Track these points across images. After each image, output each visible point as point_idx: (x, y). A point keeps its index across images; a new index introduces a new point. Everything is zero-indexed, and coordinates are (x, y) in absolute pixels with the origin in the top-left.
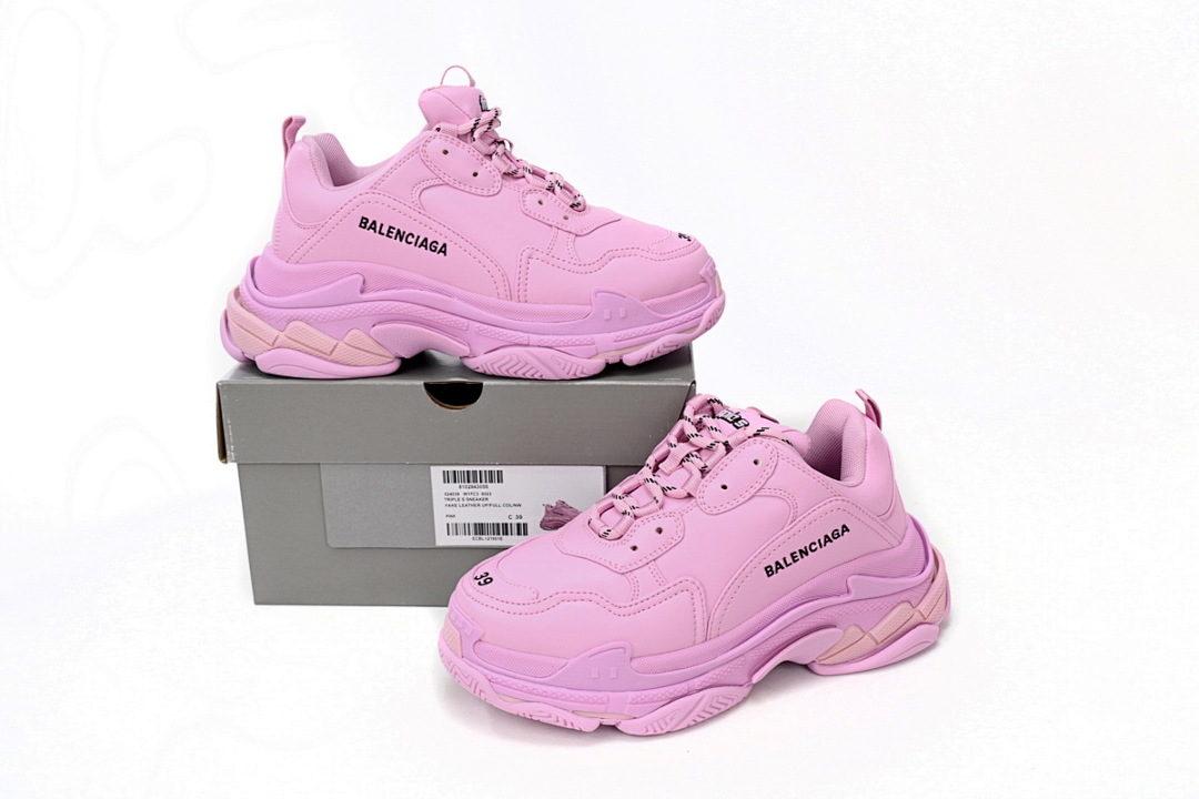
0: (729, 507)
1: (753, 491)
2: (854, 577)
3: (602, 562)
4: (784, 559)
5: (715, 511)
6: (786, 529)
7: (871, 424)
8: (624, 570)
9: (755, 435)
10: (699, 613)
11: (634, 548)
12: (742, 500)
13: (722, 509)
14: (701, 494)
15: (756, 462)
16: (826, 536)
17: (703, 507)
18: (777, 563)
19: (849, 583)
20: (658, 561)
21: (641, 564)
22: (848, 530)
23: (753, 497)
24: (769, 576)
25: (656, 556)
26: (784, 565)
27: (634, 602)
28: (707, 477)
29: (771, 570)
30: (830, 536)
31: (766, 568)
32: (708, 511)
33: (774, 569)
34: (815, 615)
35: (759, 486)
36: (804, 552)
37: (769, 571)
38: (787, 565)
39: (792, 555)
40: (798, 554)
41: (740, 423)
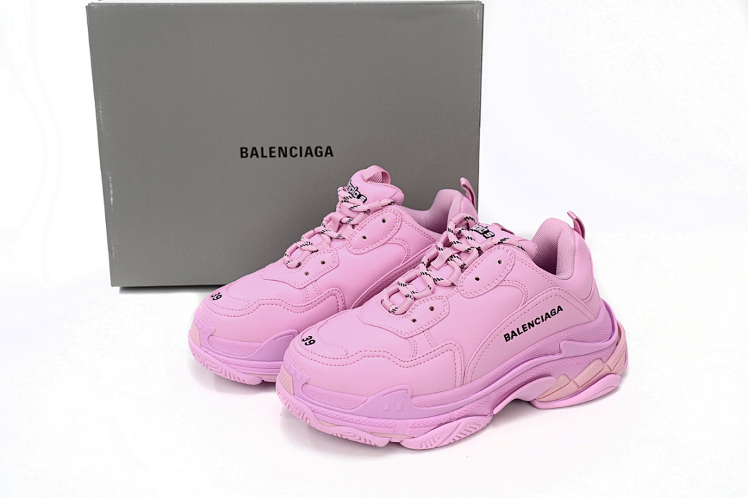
0: (480, 293)
1: (497, 282)
2: (564, 342)
3: (391, 330)
4: (518, 329)
5: (471, 296)
6: (519, 309)
7: (578, 236)
8: (407, 336)
9: (499, 243)
10: (458, 365)
11: (414, 321)
12: (489, 288)
13: (476, 294)
14: (461, 284)
15: (499, 262)
16: (547, 314)
17: (462, 292)
18: (513, 332)
19: (561, 346)
20: (430, 330)
21: (419, 332)
22: (562, 310)
23: (497, 286)
24: (507, 341)
25: (429, 326)
26: (517, 333)
27: (414, 358)
28: (465, 272)
29: (509, 337)
30: (549, 314)
31: (505, 336)
32: (466, 295)
33: (510, 336)
34: (537, 368)
35: (501, 279)
36: (531, 325)
37: (507, 338)
38: (519, 334)
39: (523, 326)
40: (527, 326)
41: (488, 235)
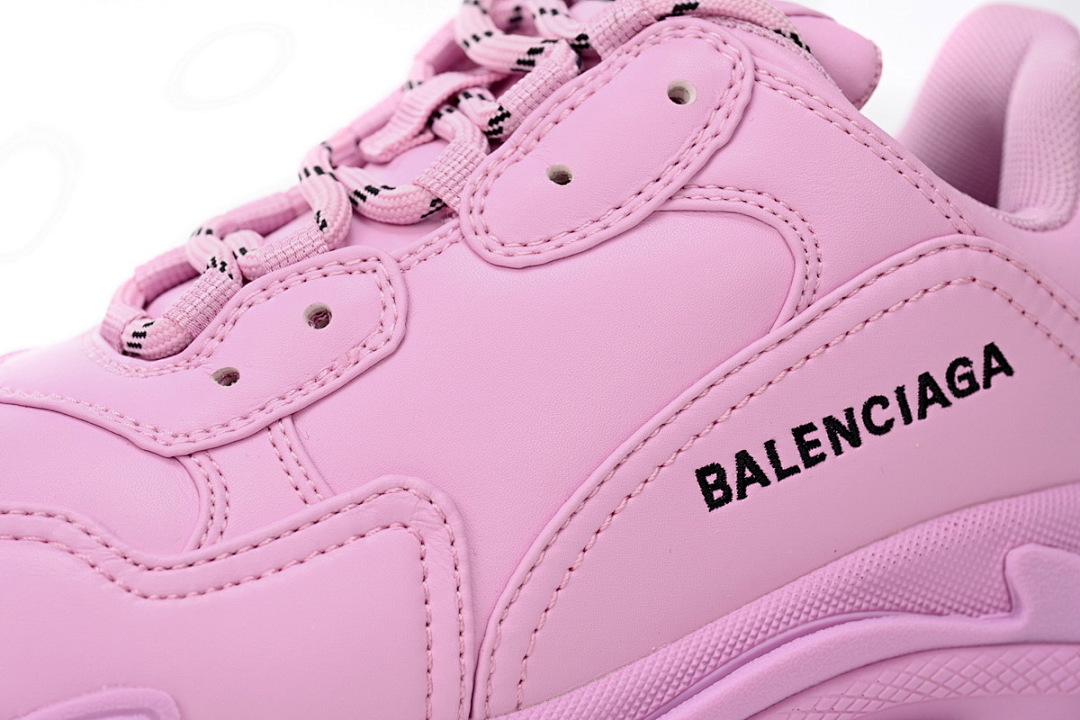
0: (573, 243)
1: (660, 192)
2: (1029, 548)
3: (107, 420)
4: (770, 446)
5: (522, 257)
6: (777, 333)
8: (180, 446)
10: (442, 608)
11: (230, 378)
12: (618, 222)
13: (550, 251)
14: (480, 202)
15: (677, 97)
16: (926, 380)
17: (480, 241)
18: (743, 459)
19: (1013, 572)
20: (303, 422)
21: (242, 428)
22: (1009, 371)
23: (655, 214)
24: (713, 504)
25: (299, 401)
26: (768, 470)
27: (205, 550)
29: (721, 483)
30: (943, 384)
31: (699, 475)
32: (498, 255)
33: (732, 480)
34: (884, 674)
35: (680, 176)
36: (843, 432)
38: (782, 474)
39: (799, 433)
40: (821, 434)
